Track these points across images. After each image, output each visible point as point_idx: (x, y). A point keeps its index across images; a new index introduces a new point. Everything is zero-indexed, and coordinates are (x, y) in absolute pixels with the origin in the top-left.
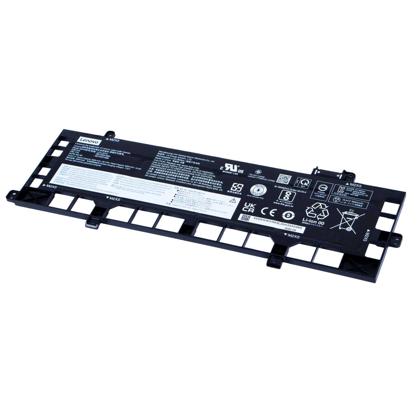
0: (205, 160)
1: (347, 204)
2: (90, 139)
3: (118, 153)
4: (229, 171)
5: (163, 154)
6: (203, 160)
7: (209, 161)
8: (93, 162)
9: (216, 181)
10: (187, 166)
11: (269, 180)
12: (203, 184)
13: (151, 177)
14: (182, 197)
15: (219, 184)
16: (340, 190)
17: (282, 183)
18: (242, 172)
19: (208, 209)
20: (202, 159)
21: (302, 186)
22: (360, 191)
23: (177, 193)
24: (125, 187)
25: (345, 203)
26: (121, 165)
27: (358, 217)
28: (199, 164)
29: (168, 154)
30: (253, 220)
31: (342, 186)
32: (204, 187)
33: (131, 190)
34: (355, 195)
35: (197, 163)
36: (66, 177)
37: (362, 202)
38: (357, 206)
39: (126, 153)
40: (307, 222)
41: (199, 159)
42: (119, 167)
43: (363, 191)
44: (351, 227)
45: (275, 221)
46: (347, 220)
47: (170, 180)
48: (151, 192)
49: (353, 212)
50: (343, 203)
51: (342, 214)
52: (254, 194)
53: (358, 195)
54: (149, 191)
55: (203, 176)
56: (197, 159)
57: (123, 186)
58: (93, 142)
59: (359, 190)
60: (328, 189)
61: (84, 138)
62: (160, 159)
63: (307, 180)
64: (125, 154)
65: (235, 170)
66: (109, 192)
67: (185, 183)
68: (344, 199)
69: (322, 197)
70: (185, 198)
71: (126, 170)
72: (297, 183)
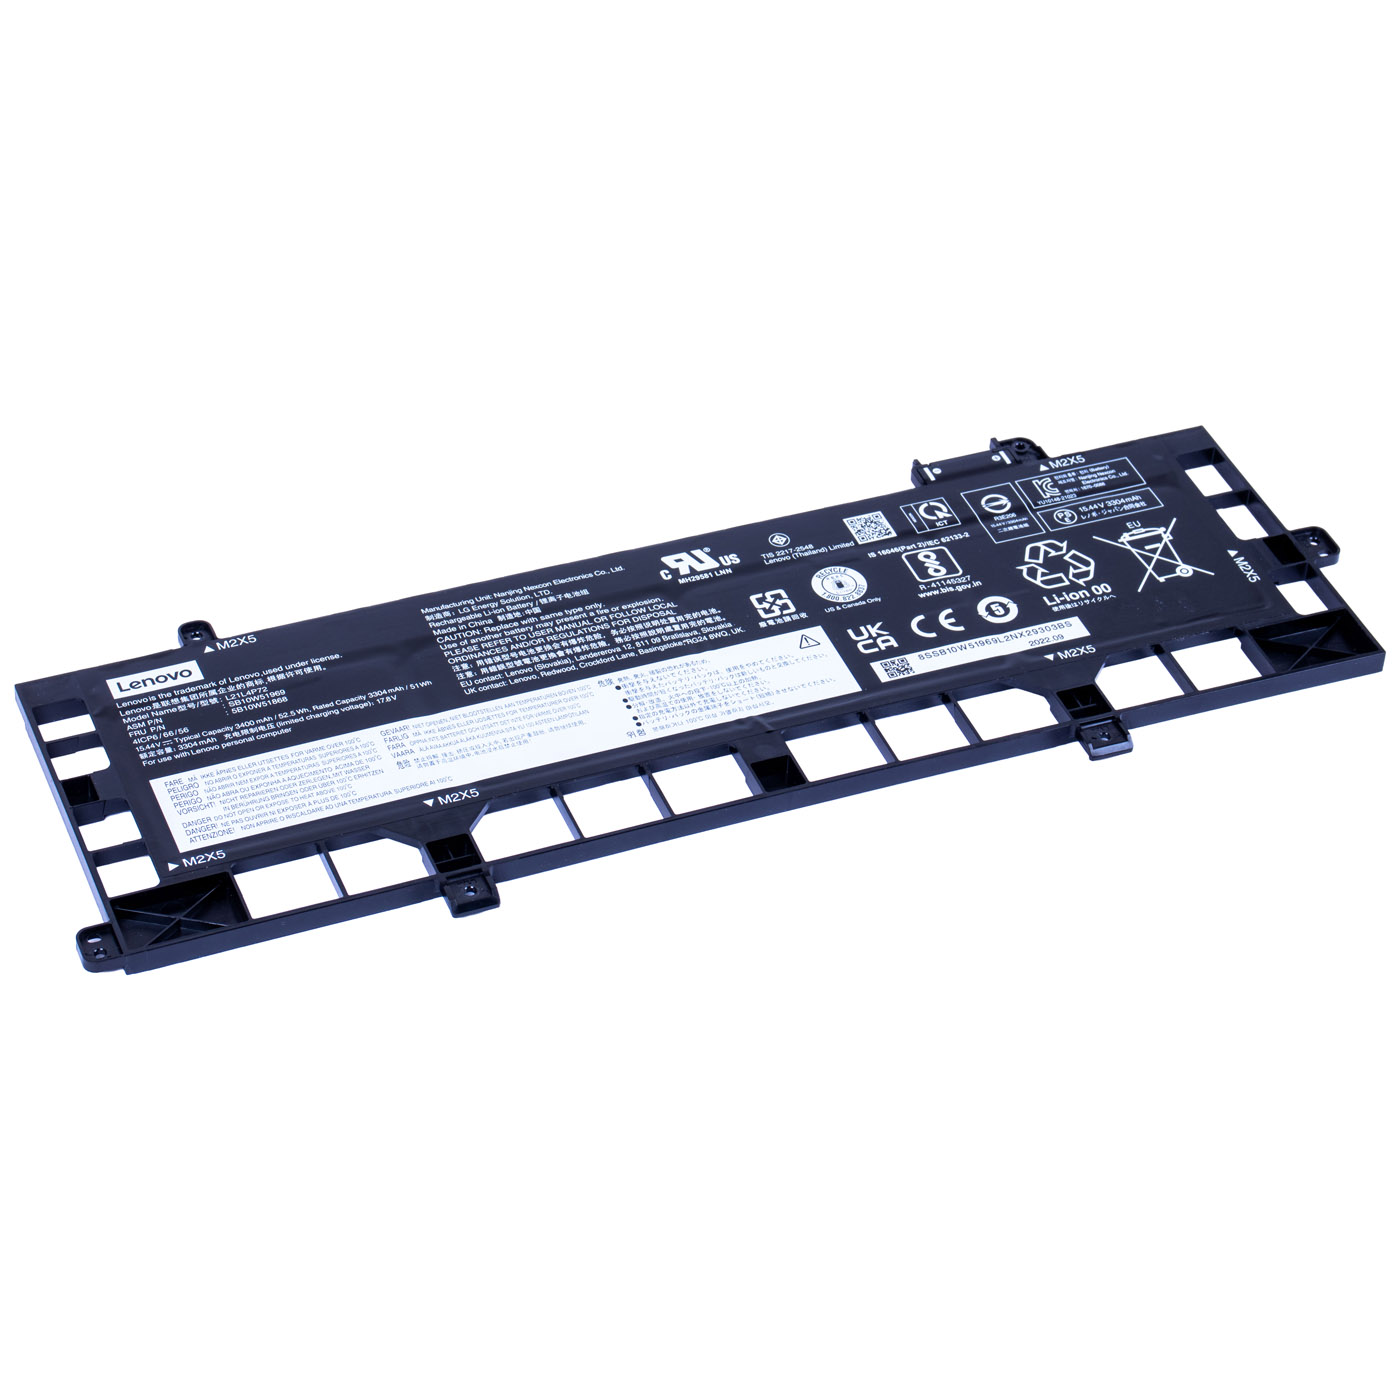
0: (591, 575)
1: (1102, 516)
2: (153, 674)
3: (298, 672)
4: (693, 572)
5: (447, 614)
6: (584, 577)
7: (603, 573)
8: (247, 731)
9: (695, 615)
10: (560, 614)
11: (835, 547)
12: (665, 638)
13: (491, 690)
14: (654, 698)
15: (710, 617)
16: (1044, 491)
17: (876, 539)
18: (733, 559)
19: (768, 694)
20: (579, 578)
21: (938, 524)
22: (1092, 470)
23: (622, 694)
24: (446, 750)
25: (1094, 514)
26: (353, 700)
27: (1171, 533)
28: (585, 592)
29: (461, 608)
30: (921, 663)
31: (1040, 479)
32: (680, 644)
33: (478, 751)
34: (1096, 485)
35: (577, 594)
36: (217, 810)
37: (1134, 494)
38: (1133, 510)
39: (322, 660)
40: (1064, 602)
41: (571, 579)
42: (351, 708)
43: (1102, 468)
44: (1180, 562)
45: (983, 639)
46: (1154, 551)
47: (559, 671)
48: (545, 727)
49: (1143, 526)
50: (1092, 518)
51: (1122, 543)
52: (841, 600)
53: (1101, 482)
54: (537, 728)
55: (639, 619)
56: (562, 581)
57: (439, 752)
58: (175, 678)
59: (1088, 469)
60: (1010, 500)
61: (125, 681)
62: (454, 629)
63: (931, 504)
64: (322, 664)
65: (711, 564)
66: (412, 787)
67: (612, 659)
68: (1081, 505)
69: (1021, 526)
70: (664, 698)
71: (386, 703)
72: (915, 521)
